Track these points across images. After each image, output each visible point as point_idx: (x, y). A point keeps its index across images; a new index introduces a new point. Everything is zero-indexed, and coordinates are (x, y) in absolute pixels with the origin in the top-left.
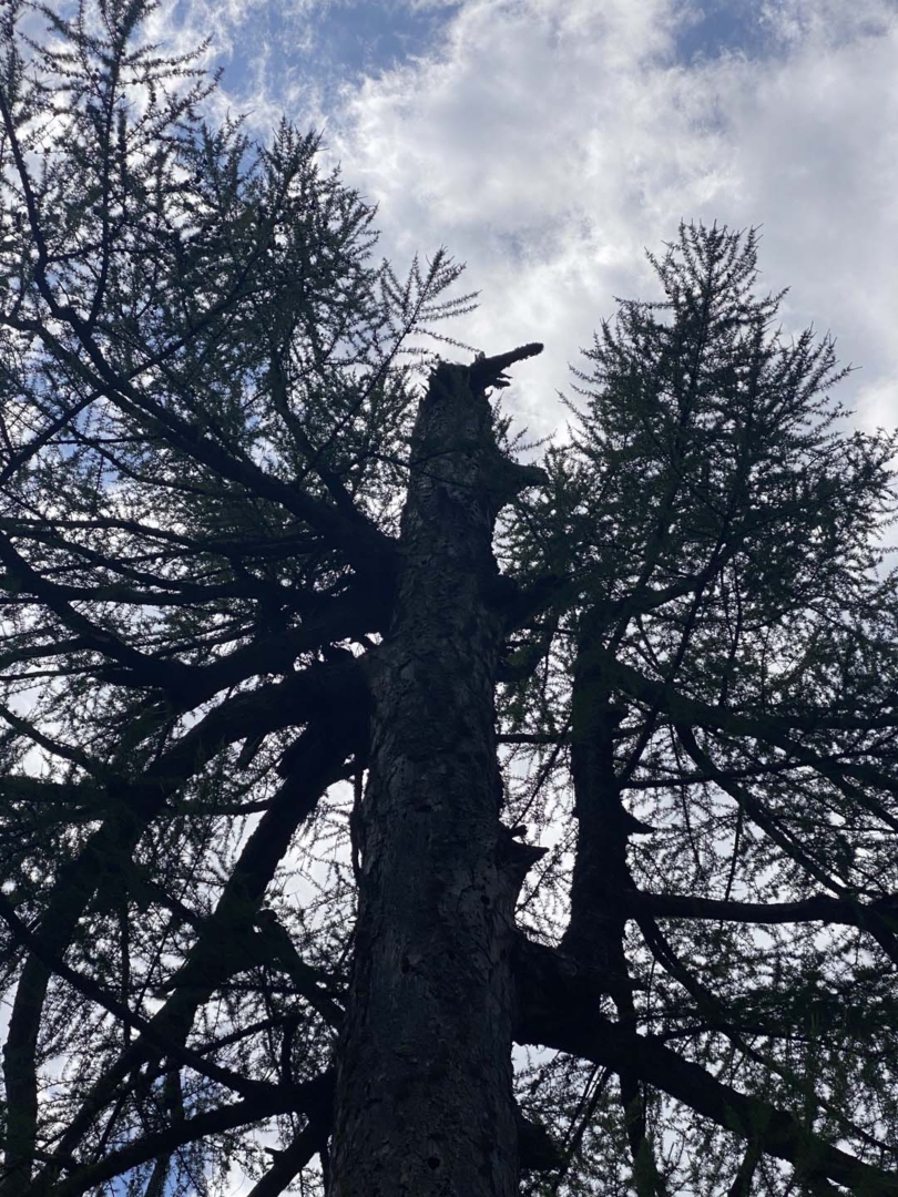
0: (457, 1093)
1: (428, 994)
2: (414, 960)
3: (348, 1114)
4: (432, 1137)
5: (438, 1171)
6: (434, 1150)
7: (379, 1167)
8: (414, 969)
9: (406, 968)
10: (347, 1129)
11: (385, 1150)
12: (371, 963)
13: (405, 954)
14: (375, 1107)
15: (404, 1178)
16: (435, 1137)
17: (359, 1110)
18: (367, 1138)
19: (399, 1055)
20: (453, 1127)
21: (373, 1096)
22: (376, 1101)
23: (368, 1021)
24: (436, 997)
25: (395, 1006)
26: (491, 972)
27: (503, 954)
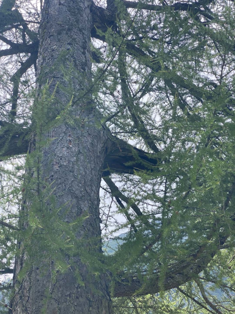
1: (66, 10)
2: (62, 2)
4: (68, 44)
6: (69, 47)
7: (53, 50)
8: (62, 4)
11: (55, 46)
12: (49, 4)
14: (52, 37)
16: (69, 44)
18: (50, 44)
19: (58, 24)
21: (51, 34)
23: (49, 18)
25: (57, 13)
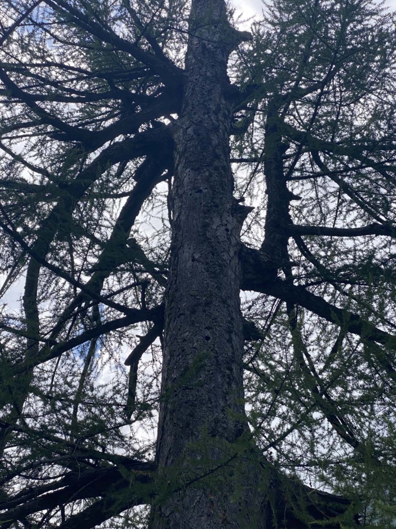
0: (217, 310)
2: (197, 256)
3: (171, 320)
4: (207, 328)
5: (209, 341)
7: (185, 340)
8: (197, 260)
9: (193, 260)
10: (171, 326)
11: (187, 334)
12: (178, 258)
13: (192, 254)
14: (182, 317)
15: (195, 344)
17: (175, 318)
18: (179, 329)
19: (192, 295)
20: (215, 324)
21: (181, 312)
22: (182, 314)
23: (177, 282)
24: (207, 271)
25: (189, 275)
26: (230, 261)
27: (235, 253)
